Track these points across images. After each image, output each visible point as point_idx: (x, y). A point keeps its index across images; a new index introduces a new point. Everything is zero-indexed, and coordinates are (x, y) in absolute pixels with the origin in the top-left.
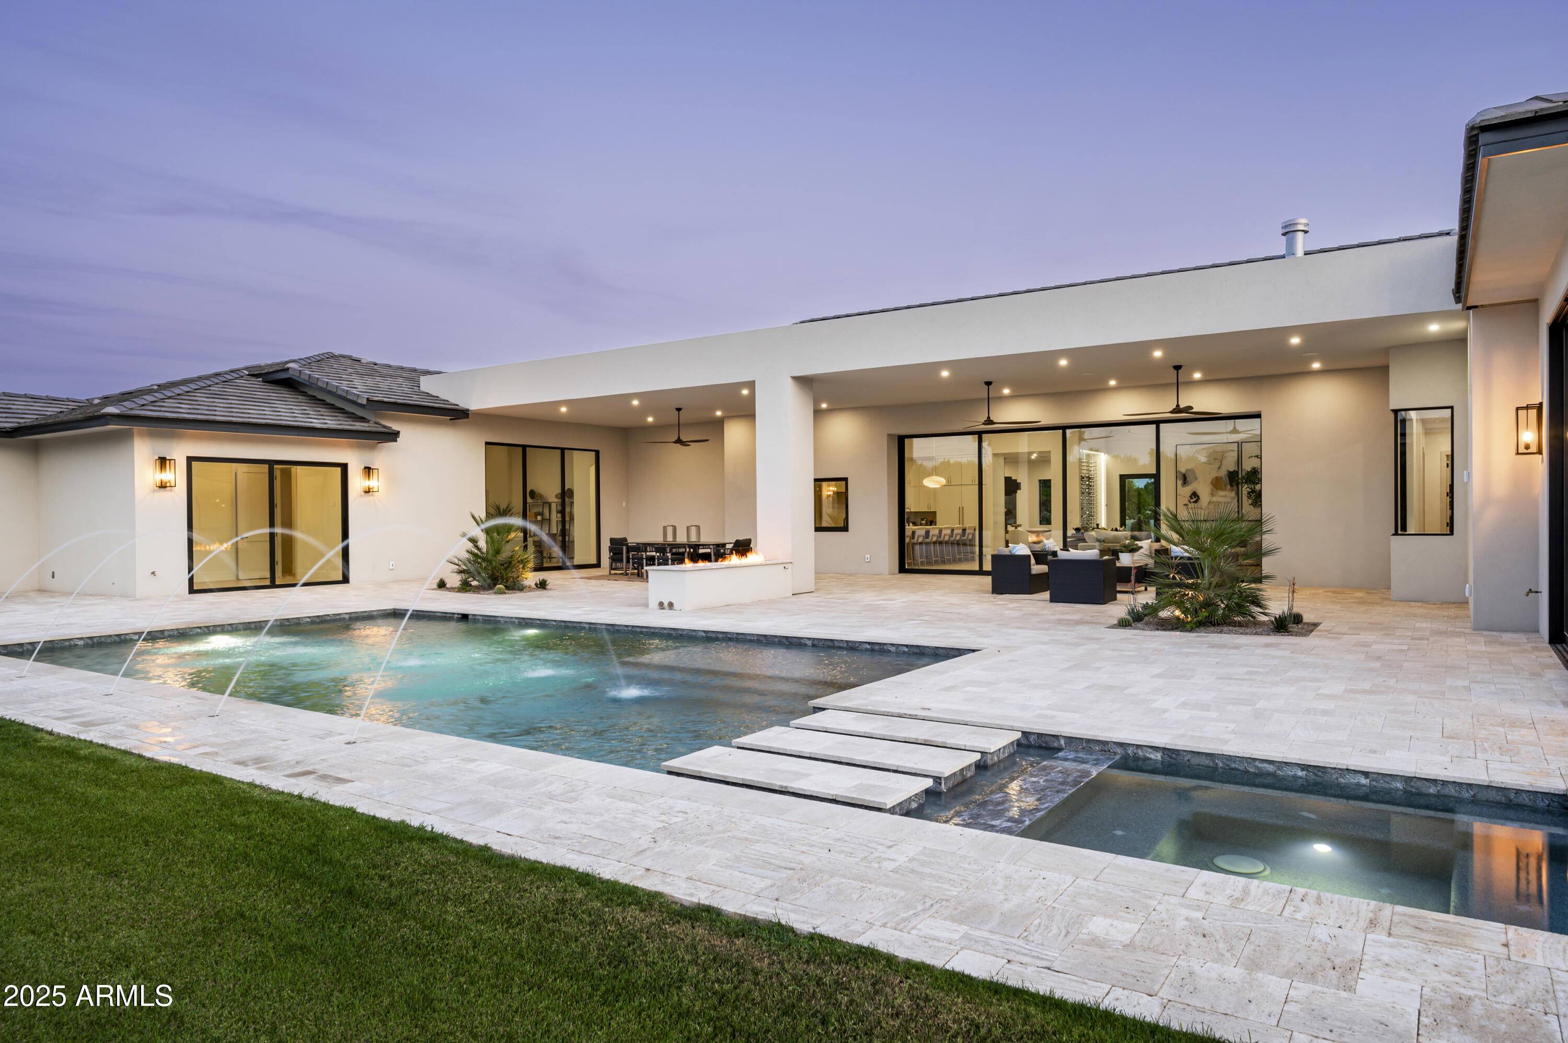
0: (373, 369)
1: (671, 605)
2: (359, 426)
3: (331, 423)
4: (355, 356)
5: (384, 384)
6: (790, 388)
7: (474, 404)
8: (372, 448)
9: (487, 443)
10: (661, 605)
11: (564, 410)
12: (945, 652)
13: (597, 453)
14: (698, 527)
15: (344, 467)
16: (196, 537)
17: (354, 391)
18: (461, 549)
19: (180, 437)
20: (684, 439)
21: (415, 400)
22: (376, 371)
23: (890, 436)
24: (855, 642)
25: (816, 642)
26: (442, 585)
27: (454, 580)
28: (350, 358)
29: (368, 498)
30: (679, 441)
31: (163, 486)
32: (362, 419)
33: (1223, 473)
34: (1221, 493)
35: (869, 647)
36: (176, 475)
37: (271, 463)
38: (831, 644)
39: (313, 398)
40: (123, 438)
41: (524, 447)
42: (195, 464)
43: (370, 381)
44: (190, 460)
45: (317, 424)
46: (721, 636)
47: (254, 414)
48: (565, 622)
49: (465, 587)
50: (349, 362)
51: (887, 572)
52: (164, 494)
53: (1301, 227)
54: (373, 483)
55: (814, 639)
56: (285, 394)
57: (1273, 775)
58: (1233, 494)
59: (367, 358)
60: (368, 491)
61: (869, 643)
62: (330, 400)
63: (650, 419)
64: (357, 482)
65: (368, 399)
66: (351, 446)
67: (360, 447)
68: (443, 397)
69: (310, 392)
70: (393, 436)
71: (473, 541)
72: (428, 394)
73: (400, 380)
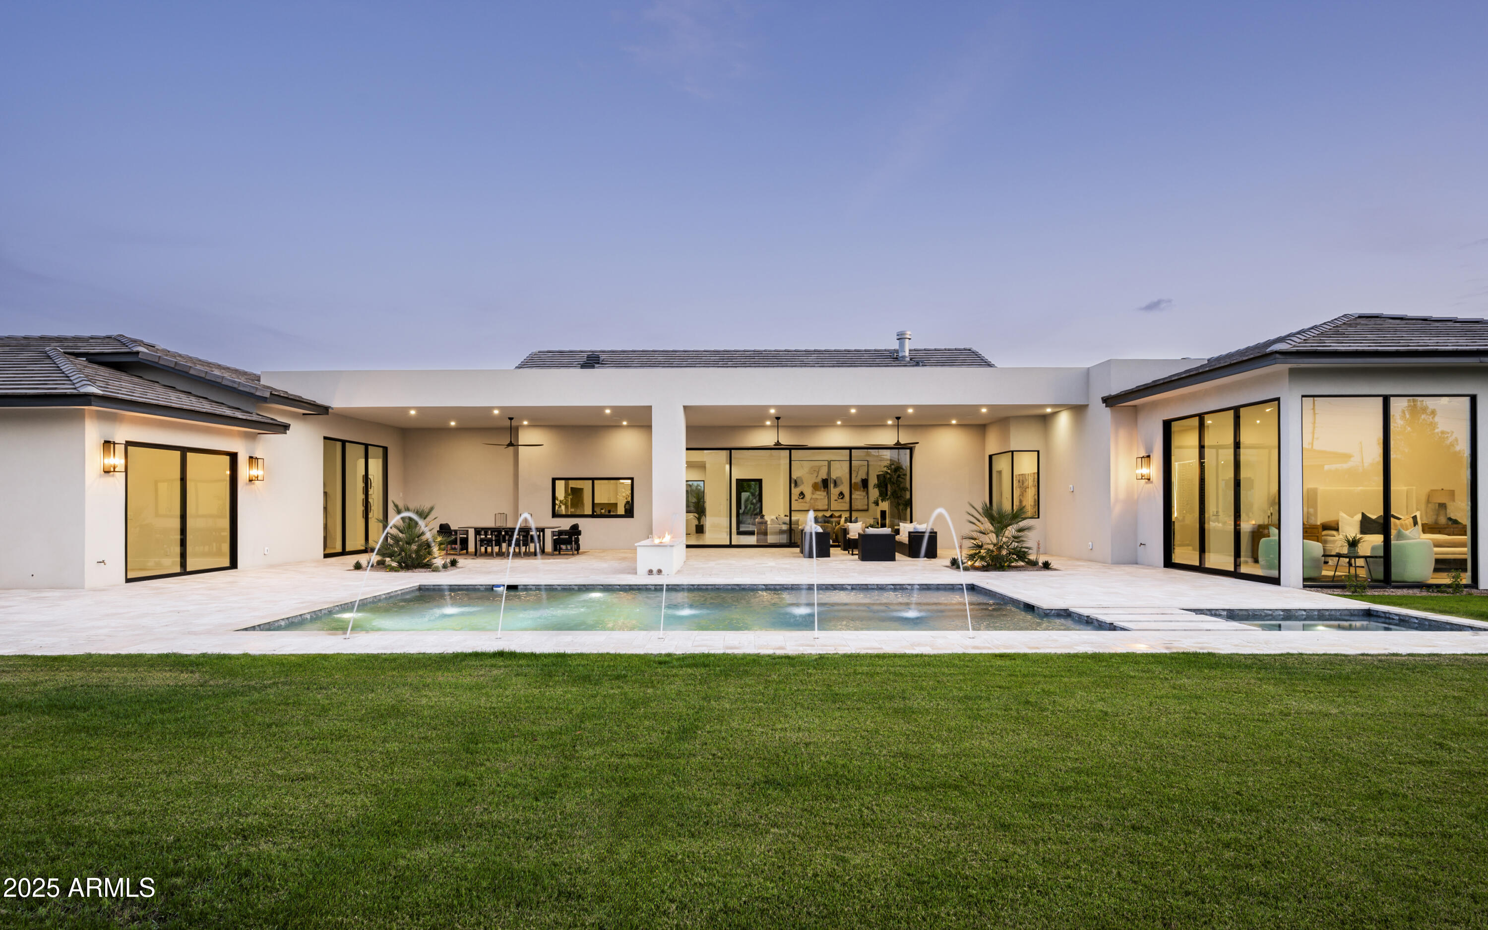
1: (659, 571)
8: (255, 438)
9: (325, 438)
10: (651, 572)
12: (943, 587)
13: (386, 449)
15: (233, 457)
19: (121, 420)
24: (883, 585)
25: (854, 587)
29: (251, 486)
30: (510, 444)
31: (108, 471)
33: (819, 480)
34: (818, 493)
35: (892, 587)
36: (118, 460)
37: (184, 450)
38: (866, 587)
41: (344, 442)
42: (129, 449)
44: (127, 444)
46: (778, 587)
48: (630, 585)
52: (108, 479)
53: (908, 336)
54: (257, 472)
55: (853, 585)
57: (1271, 615)
58: (825, 494)
60: (252, 480)
61: (893, 585)
63: (453, 424)
64: (244, 471)
65: (271, 394)
66: (241, 435)
67: (248, 435)
70: (285, 428)
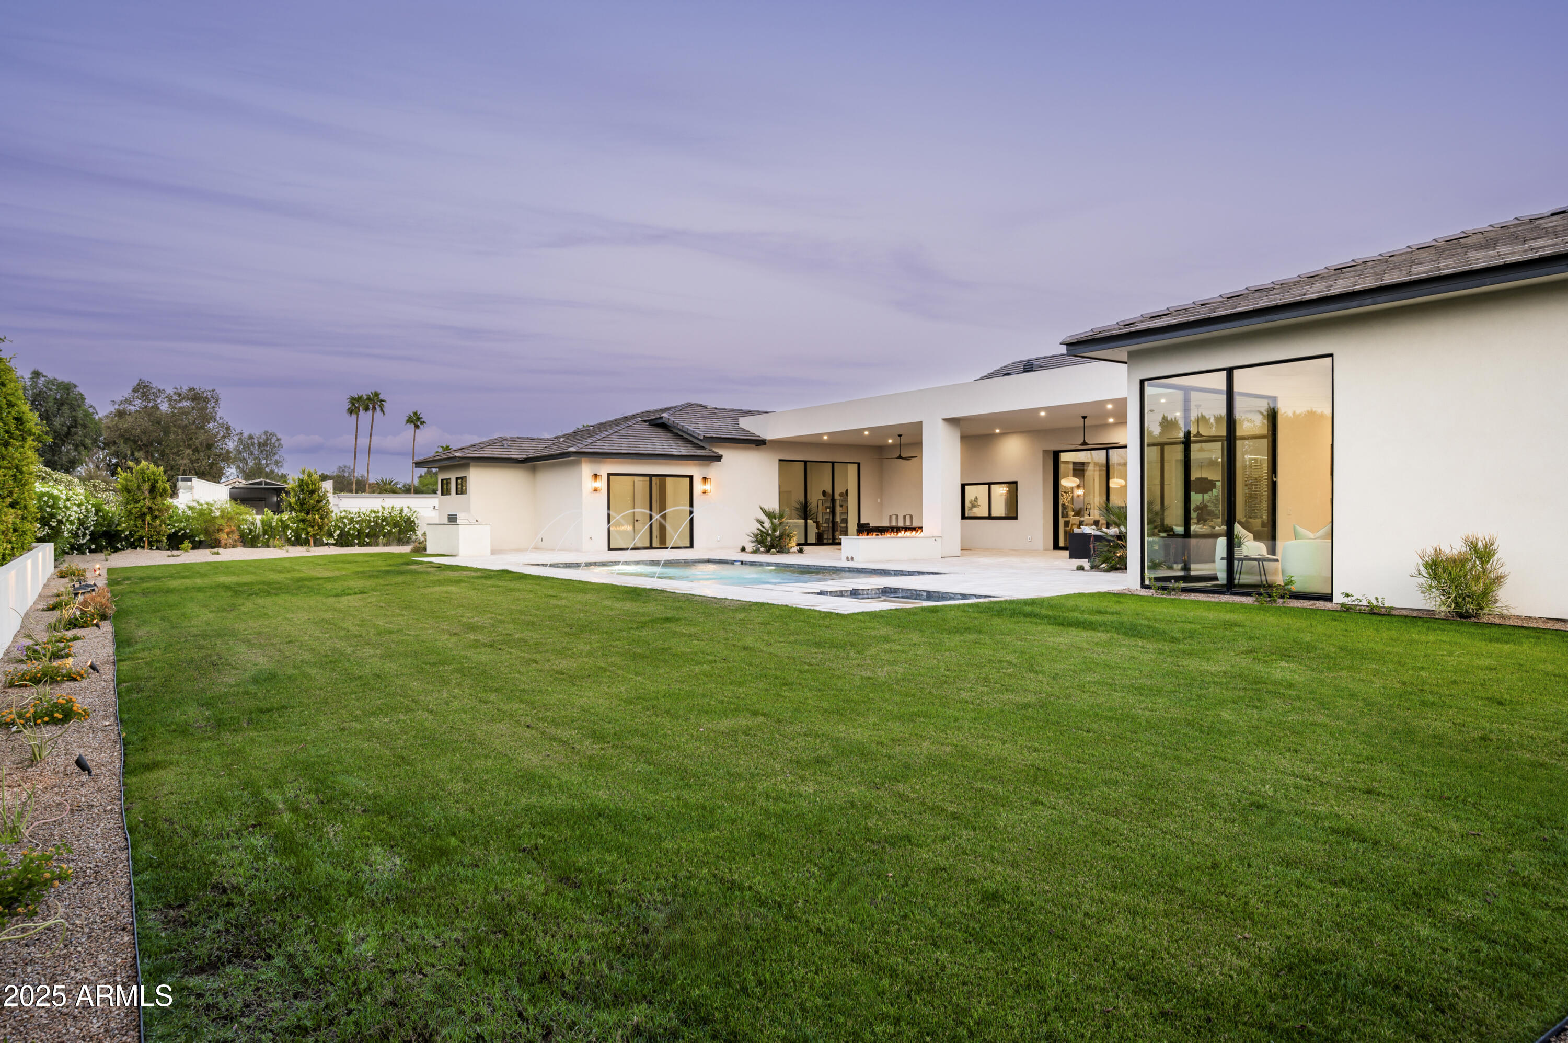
0: (713, 413)
1: (852, 558)
2: (700, 452)
3: (684, 452)
4: (704, 404)
5: (717, 423)
6: (941, 425)
7: (768, 436)
8: (708, 465)
9: (779, 460)
10: (847, 558)
11: (825, 438)
13: (859, 464)
14: (911, 516)
15: (691, 477)
16: (611, 513)
17: (697, 431)
18: (754, 527)
19: (604, 462)
20: (903, 456)
21: (735, 434)
22: (715, 413)
23: (1045, 452)
26: (743, 549)
27: (750, 547)
28: (701, 405)
29: (705, 496)
30: (900, 457)
31: (596, 490)
32: (703, 448)
36: (602, 484)
37: (651, 476)
39: (677, 434)
40: (577, 463)
41: (807, 462)
42: (611, 477)
43: (709, 423)
44: (609, 475)
45: (675, 452)
47: (643, 448)
49: (756, 552)
50: (699, 408)
51: (1041, 548)
52: (596, 494)
54: (707, 487)
56: (661, 433)
59: (711, 404)
60: (705, 492)
62: (685, 436)
63: (890, 441)
64: (698, 487)
65: (706, 435)
66: (695, 465)
67: (700, 465)
68: (752, 431)
69: (676, 431)
70: (718, 458)
71: (761, 523)
72: (743, 430)
73: (729, 420)
